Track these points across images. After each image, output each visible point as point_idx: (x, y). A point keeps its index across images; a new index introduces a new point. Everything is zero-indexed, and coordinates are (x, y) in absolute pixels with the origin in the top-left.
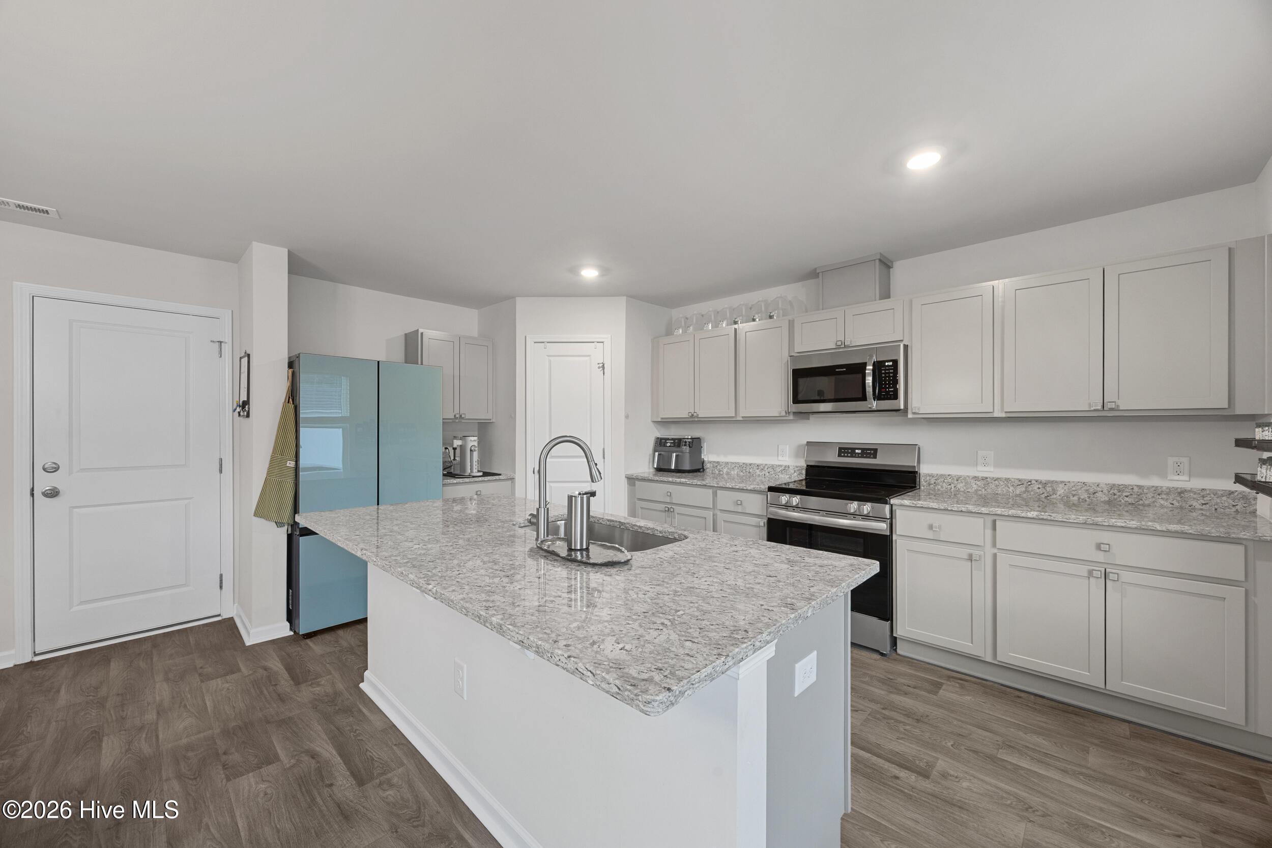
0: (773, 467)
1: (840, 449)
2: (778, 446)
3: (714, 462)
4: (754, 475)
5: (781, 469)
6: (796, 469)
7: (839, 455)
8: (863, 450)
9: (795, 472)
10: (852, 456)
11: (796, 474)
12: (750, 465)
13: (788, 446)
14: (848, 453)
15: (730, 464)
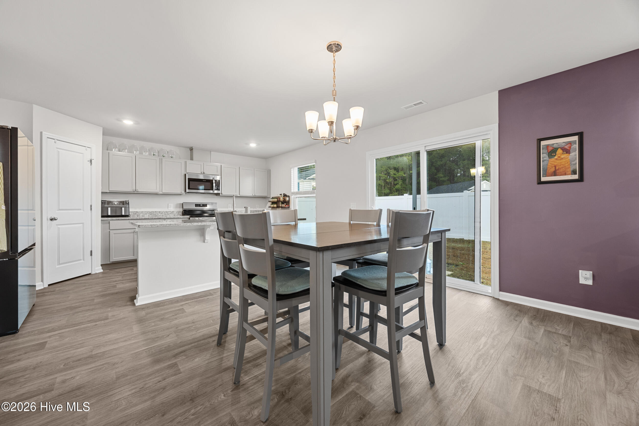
0: (167, 212)
1: (196, 205)
2: (168, 204)
3: (134, 212)
4: (158, 216)
5: (170, 212)
6: (177, 212)
7: (196, 206)
8: (203, 205)
9: (177, 213)
10: (200, 207)
11: (177, 214)
12: (156, 212)
13: (172, 204)
14: (198, 206)
15: (144, 212)
